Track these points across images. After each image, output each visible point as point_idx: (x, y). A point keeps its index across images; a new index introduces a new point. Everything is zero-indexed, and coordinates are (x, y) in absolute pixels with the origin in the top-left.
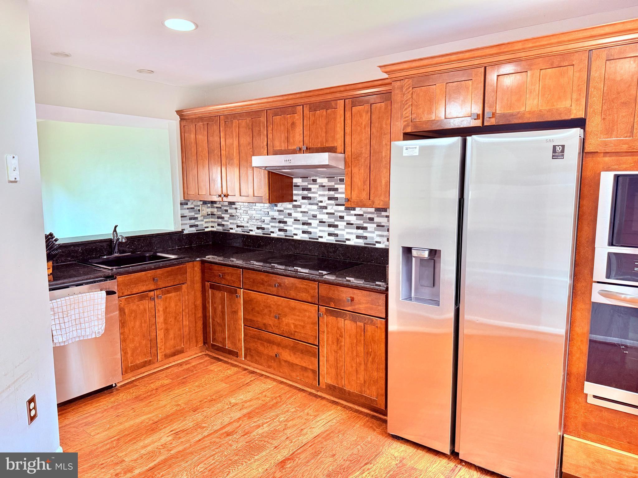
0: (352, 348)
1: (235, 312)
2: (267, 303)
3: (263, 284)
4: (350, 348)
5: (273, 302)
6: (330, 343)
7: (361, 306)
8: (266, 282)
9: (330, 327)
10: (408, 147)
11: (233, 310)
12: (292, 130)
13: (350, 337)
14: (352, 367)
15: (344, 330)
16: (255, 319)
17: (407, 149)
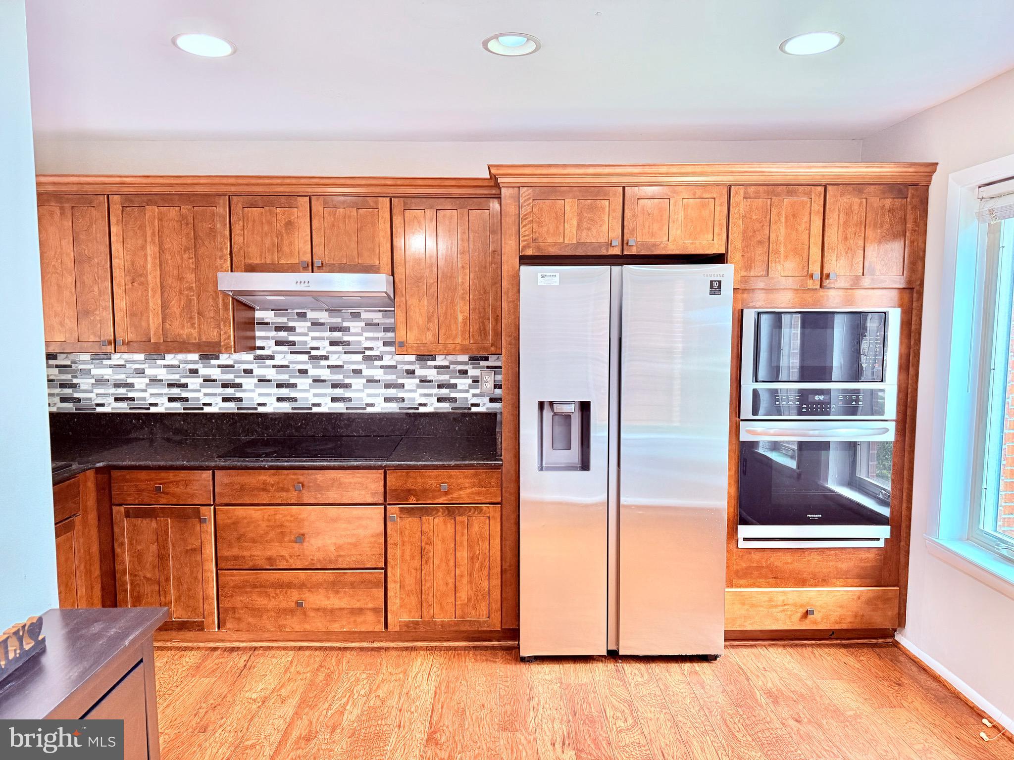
0: (447, 556)
1: (194, 550)
2: (275, 521)
3: (264, 490)
4: (444, 558)
5: (288, 518)
6: (408, 558)
7: (462, 493)
8: (273, 485)
9: (407, 534)
10: (545, 274)
11: (189, 547)
12: (288, 234)
13: (443, 541)
14: (447, 584)
15: (432, 534)
16: (246, 553)
17: (543, 277)
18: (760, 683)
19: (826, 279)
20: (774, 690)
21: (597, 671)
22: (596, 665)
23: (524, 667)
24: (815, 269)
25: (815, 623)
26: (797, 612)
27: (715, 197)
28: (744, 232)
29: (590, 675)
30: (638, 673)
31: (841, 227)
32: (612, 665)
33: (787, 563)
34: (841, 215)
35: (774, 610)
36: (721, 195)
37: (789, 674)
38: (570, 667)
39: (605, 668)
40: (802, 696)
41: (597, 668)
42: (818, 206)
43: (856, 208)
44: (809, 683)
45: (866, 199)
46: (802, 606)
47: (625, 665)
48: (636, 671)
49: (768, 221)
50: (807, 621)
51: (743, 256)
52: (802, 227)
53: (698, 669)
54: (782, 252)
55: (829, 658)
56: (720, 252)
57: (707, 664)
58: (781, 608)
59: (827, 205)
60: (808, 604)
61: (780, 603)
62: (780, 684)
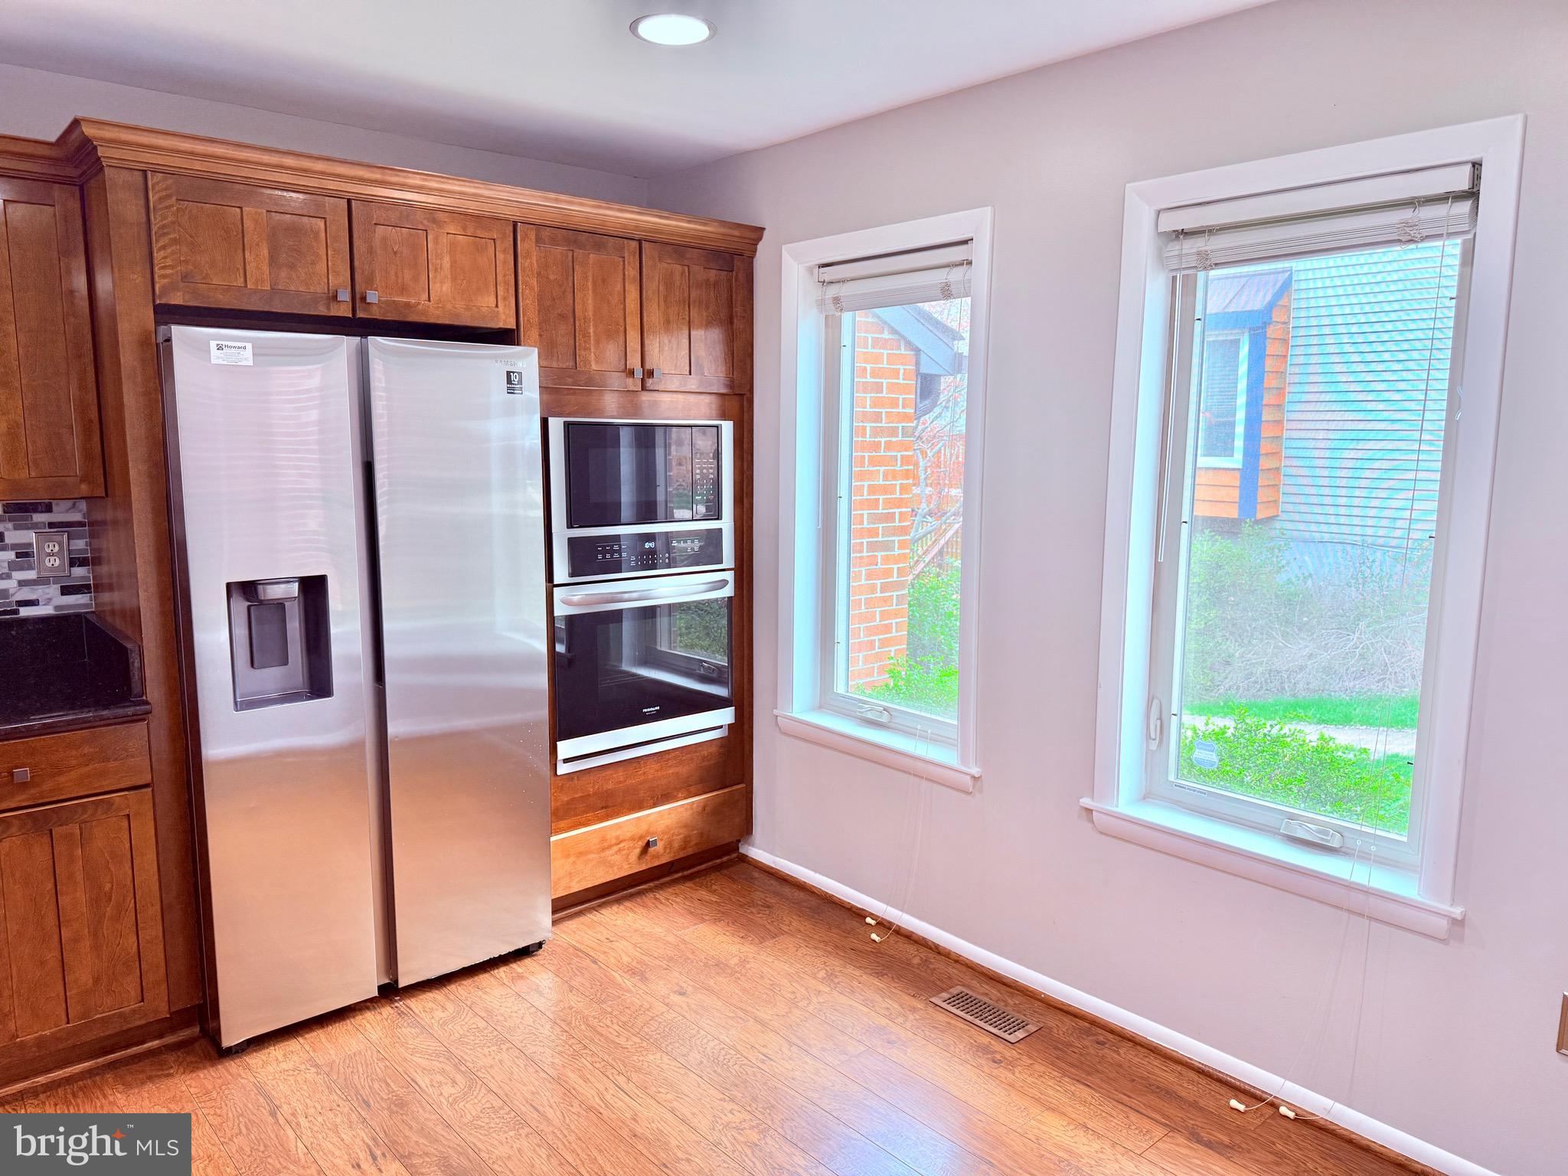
0: (36, 909)
7: (62, 779)
10: (224, 343)
14: (44, 963)
17: (220, 348)
18: (612, 960)
19: (649, 377)
20: (634, 963)
21: (368, 1025)
22: (361, 1017)
23: (233, 1066)
24: (634, 362)
25: (657, 856)
26: (635, 848)
27: (495, 237)
28: (540, 298)
29: (360, 1036)
30: (433, 1005)
31: (662, 303)
32: (389, 1008)
33: (620, 782)
34: (661, 286)
35: (608, 852)
36: (504, 235)
37: (642, 936)
38: (318, 1036)
39: (379, 1017)
40: (671, 959)
41: (365, 1023)
42: (632, 272)
43: (677, 277)
44: (671, 938)
45: (688, 266)
46: (641, 837)
47: (408, 1002)
48: (431, 1005)
49: (571, 284)
50: (646, 857)
51: (540, 335)
52: (615, 300)
53: (520, 970)
54: (592, 334)
55: (678, 900)
56: (509, 327)
57: (529, 959)
58: (615, 848)
59: (644, 270)
60: (648, 833)
61: (614, 841)
62: (638, 954)
